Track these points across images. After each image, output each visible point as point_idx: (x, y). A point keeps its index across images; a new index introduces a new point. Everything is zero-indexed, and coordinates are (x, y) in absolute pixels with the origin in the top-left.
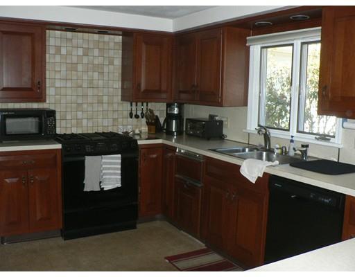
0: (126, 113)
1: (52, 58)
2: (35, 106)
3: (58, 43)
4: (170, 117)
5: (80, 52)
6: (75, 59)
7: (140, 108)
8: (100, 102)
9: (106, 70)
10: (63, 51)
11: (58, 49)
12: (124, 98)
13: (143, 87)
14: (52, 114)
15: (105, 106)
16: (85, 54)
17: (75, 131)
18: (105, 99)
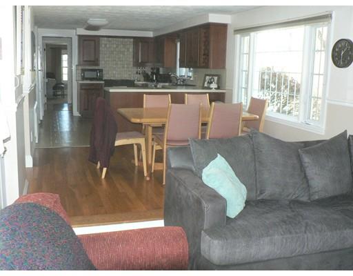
0: (135, 72)
1: (102, 48)
2: (97, 68)
3: (106, 42)
4: (153, 73)
5: (115, 46)
6: (112, 49)
7: (140, 70)
8: (123, 67)
9: (126, 53)
10: (108, 46)
11: (106, 45)
12: (134, 65)
13: (140, 61)
14: (101, 71)
15: (126, 69)
16: (117, 47)
17: (112, 78)
18: (126, 66)
